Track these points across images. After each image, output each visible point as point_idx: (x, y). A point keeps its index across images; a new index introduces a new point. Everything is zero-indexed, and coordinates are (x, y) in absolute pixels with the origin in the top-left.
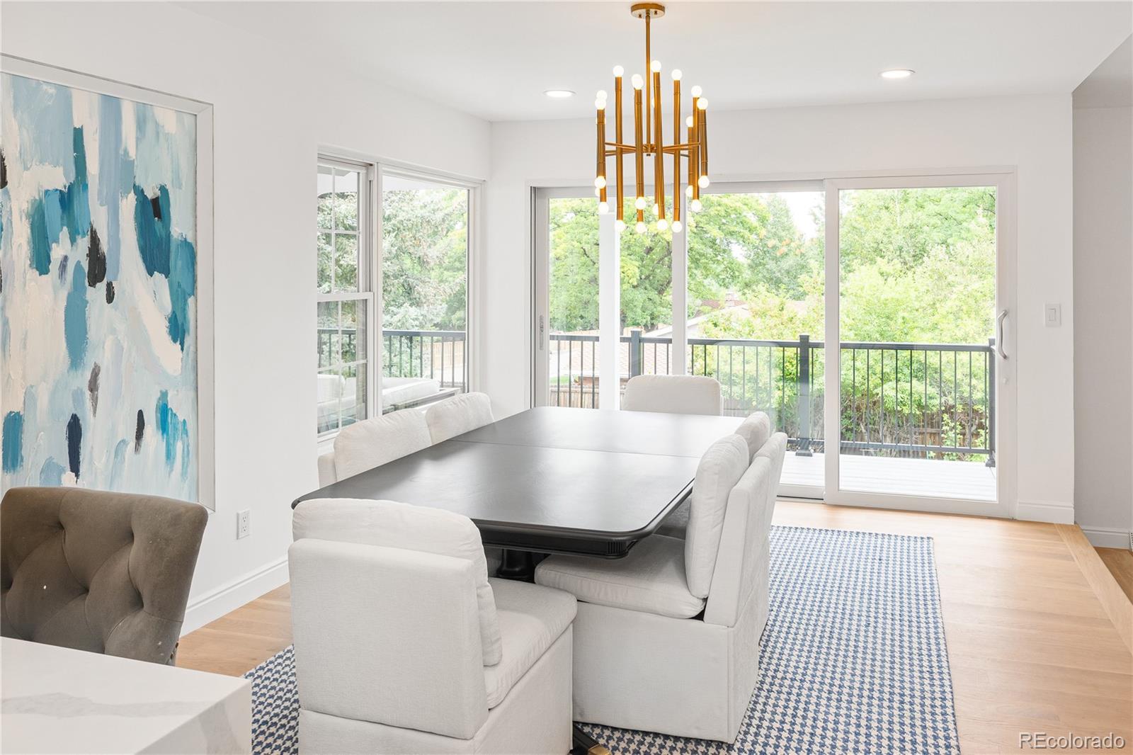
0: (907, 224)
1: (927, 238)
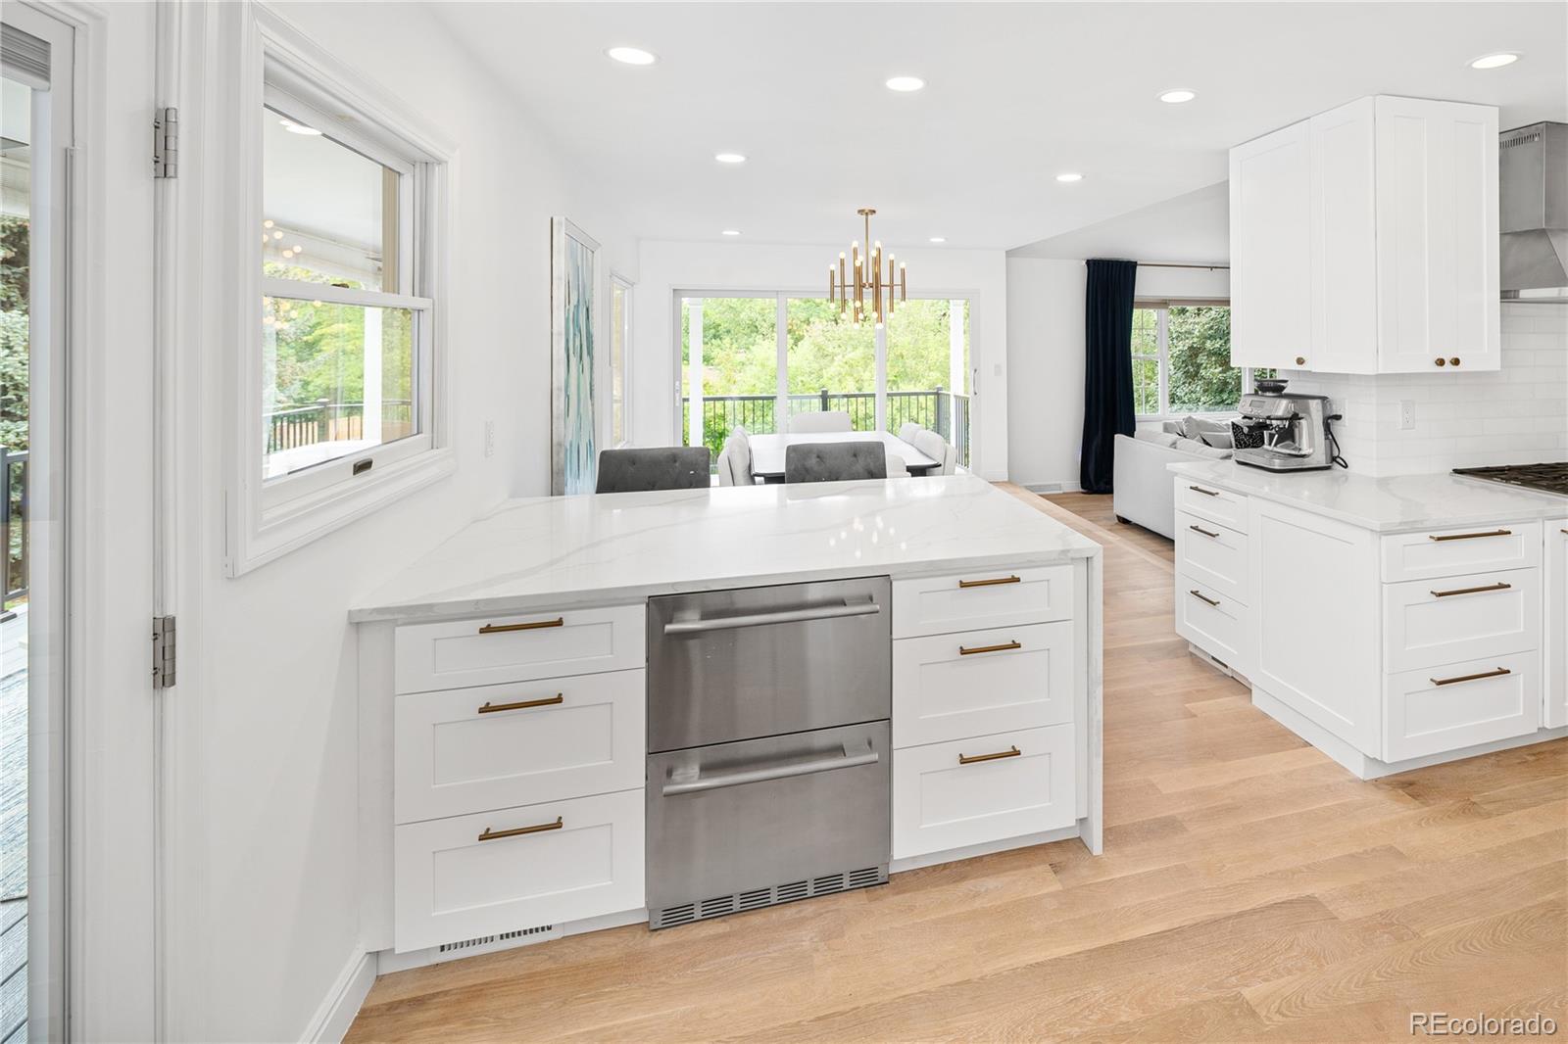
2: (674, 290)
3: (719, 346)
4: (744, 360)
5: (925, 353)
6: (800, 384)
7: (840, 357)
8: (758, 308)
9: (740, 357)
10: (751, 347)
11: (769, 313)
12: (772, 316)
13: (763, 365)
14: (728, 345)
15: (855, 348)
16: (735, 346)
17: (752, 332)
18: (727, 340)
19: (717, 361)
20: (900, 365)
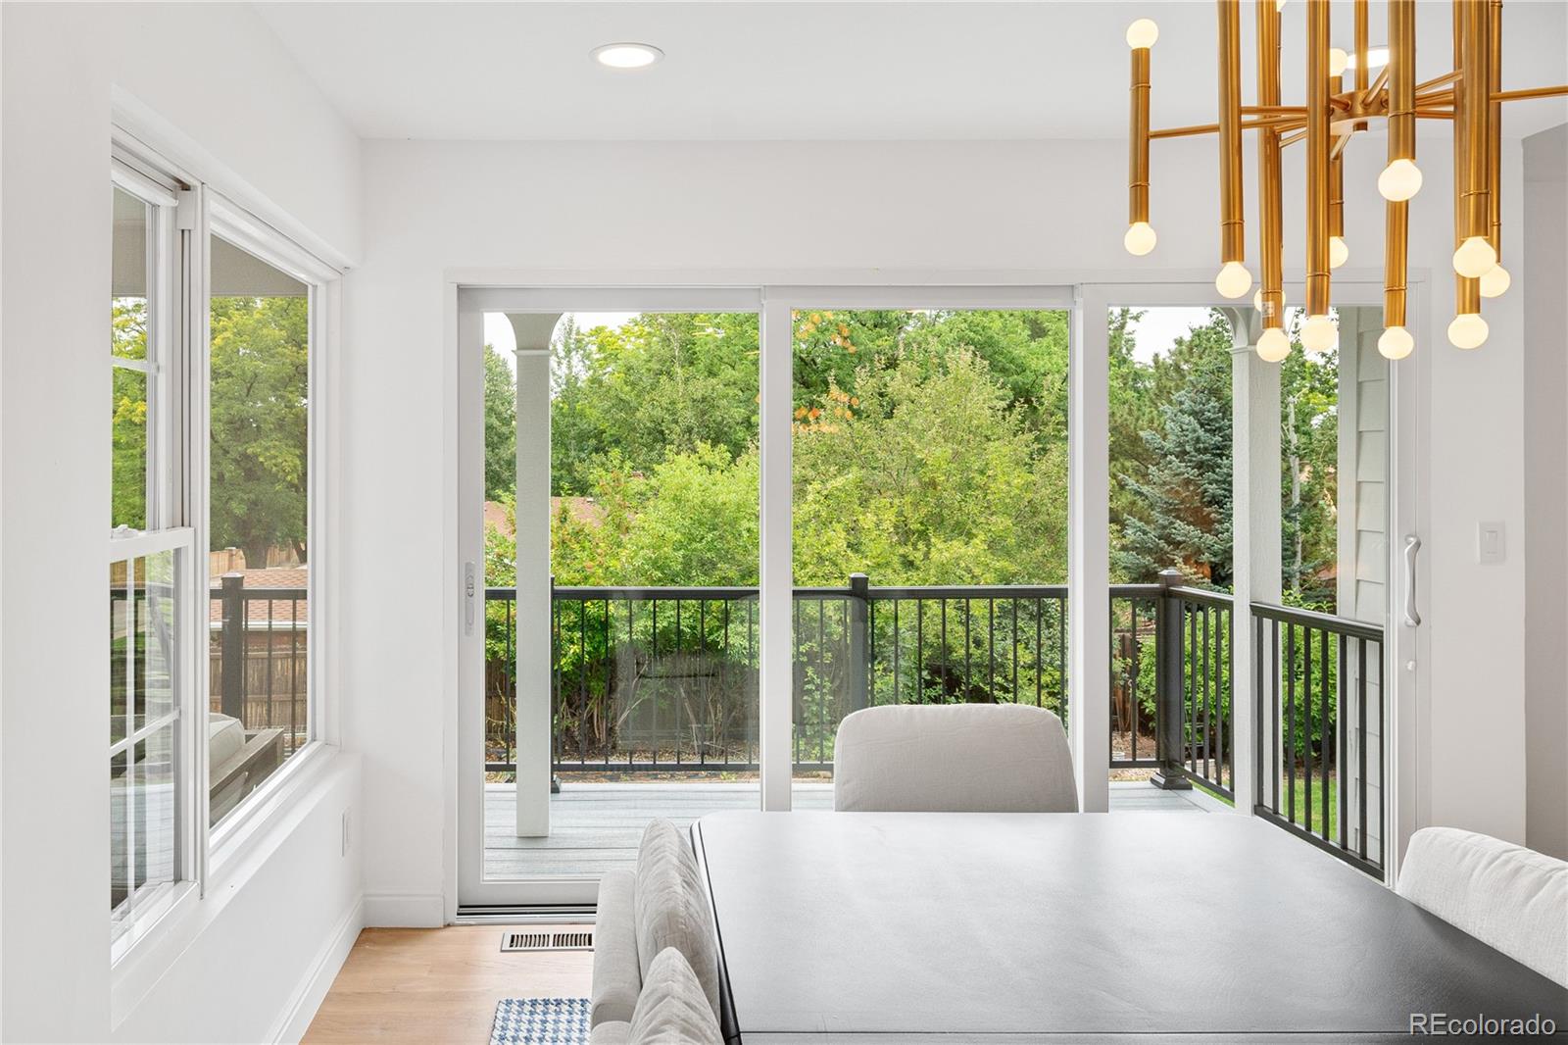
0: (698, 395)
1: (726, 416)
2: (463, 291)
3: (603, 464)
4: (643, 488)
5: (979, 479)
6: (745, 534)
7: (817, 485)
8: (665, 401)
9: (638, 484)
10: (656, 467)
11: (684, 408)
12: (689, 414)
13: (677, 499)
14: (616, 462)
15: (842, 469)
16: (628, 464)
17: (654, 441)
18: (615, 453)
19: (597, 490)
20: (932, 501)
